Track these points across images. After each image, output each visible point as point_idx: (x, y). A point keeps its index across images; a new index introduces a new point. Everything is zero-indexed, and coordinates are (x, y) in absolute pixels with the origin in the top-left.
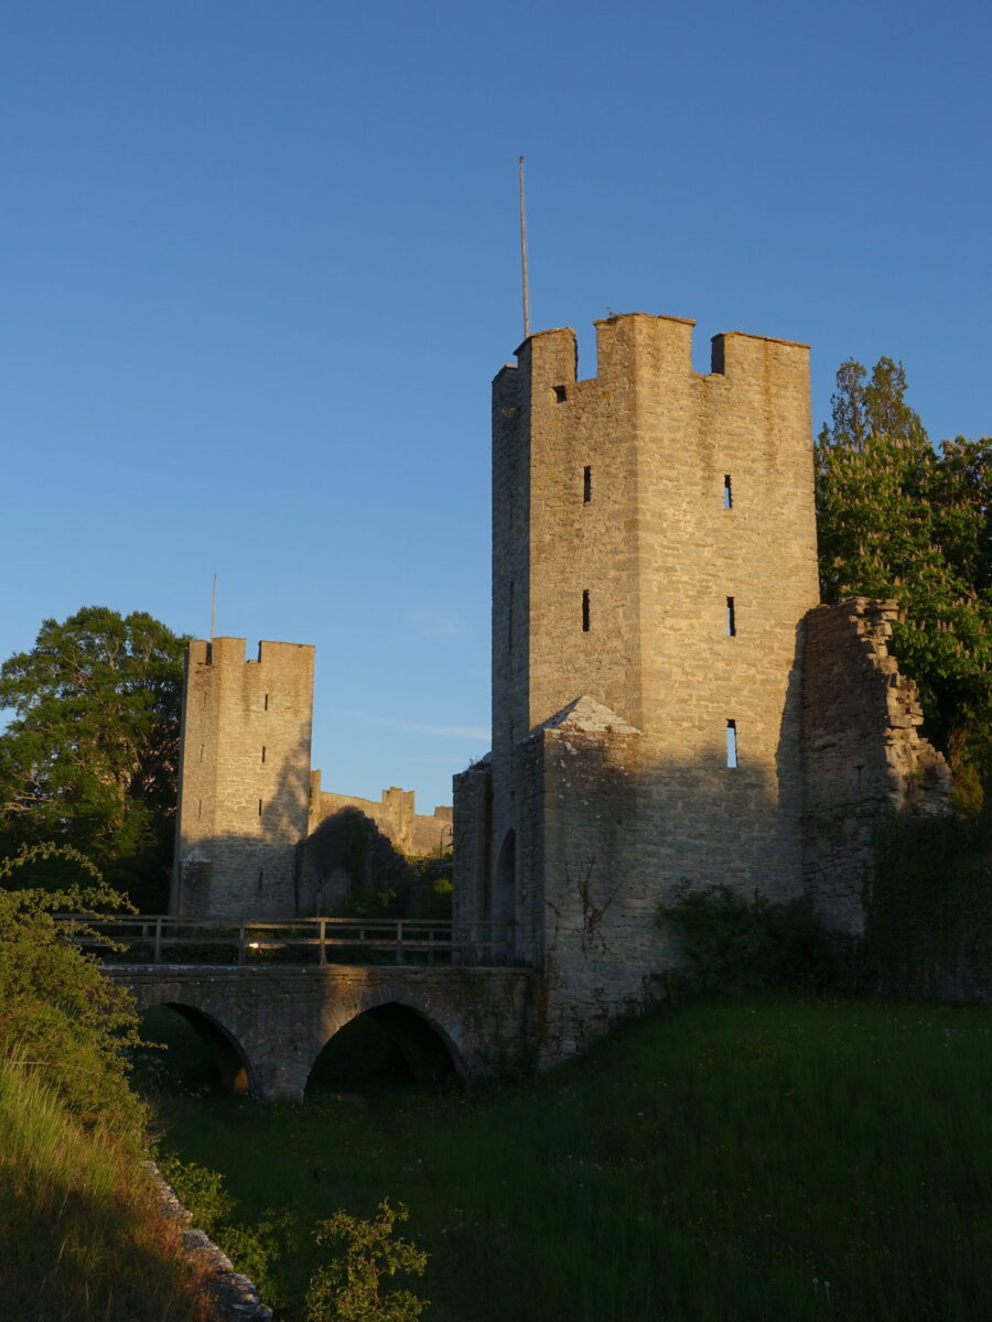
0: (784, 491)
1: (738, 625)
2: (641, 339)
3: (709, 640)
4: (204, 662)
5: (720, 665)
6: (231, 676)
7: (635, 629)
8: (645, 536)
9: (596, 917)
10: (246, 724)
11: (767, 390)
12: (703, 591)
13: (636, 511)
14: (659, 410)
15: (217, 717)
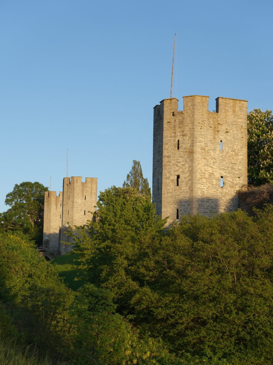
0: (93, 197)
1: (86, 214)
2: (75, 180)
3: (82, 216)
4: (48, 196)
5: (83, 219)
6: (53, 200)
7: (73, 215)
8: (75, 204)
9: (66, 247)
10: (57, 210)
11: (91, 184)
12: (81, 210)
13: (73, 201)
14: (77, 188)
15: (50, 208)
